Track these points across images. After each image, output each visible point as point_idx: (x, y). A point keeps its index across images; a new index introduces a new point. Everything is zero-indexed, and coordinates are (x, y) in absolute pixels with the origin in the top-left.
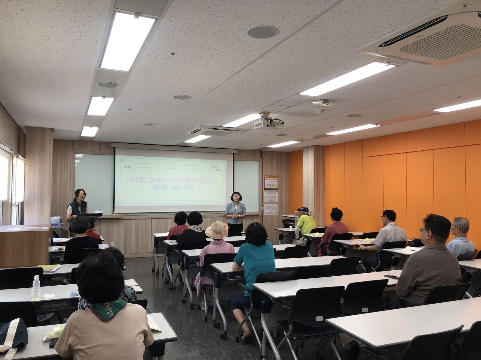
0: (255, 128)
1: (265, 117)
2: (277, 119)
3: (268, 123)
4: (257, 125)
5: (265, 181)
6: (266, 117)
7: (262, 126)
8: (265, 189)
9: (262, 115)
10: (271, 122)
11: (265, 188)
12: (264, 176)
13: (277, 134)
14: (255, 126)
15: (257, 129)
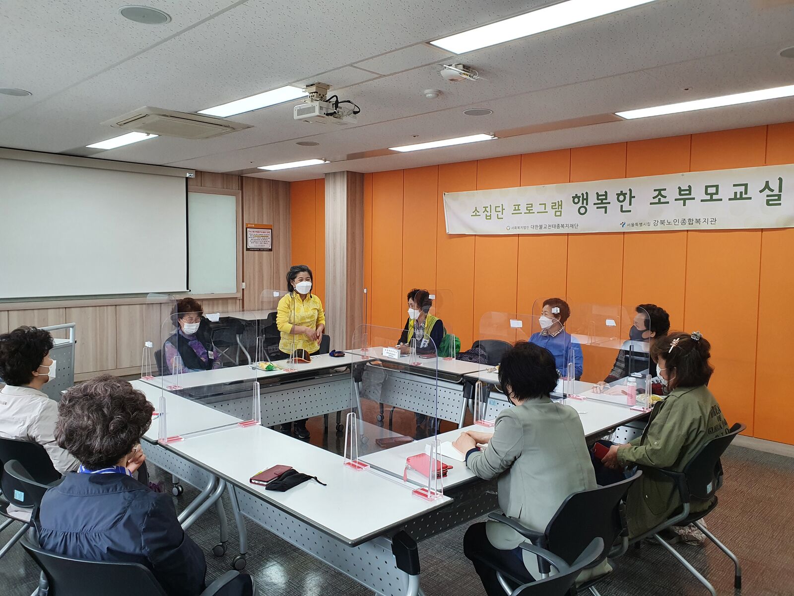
0: (296, 117)
1: (320, 95)
2: (349, 102)
3: (327, 109)
4: (300, 112)
5: (248, 233)
6: (322, 96)
7: (317, 113)
8: (248, 249)
9: (314, 89)
10: (337, 107)
11: (248, 247)
12: (247, 224)
13: (300, 140)
14: (295, 113)
15: (300, 120)
